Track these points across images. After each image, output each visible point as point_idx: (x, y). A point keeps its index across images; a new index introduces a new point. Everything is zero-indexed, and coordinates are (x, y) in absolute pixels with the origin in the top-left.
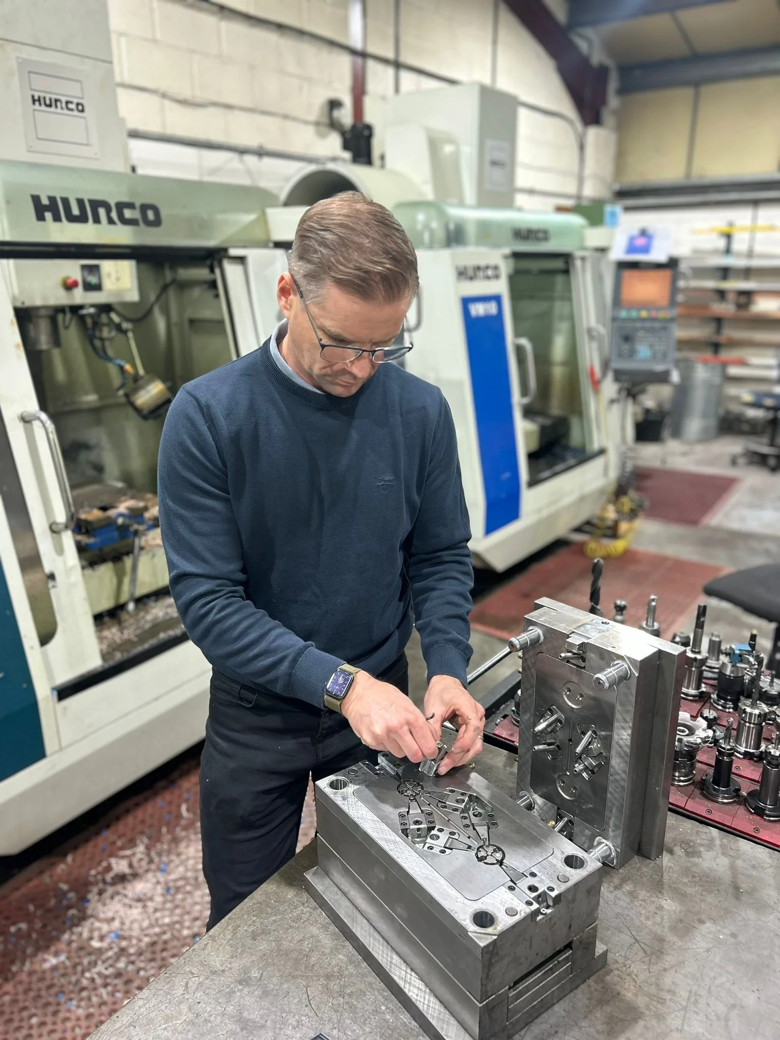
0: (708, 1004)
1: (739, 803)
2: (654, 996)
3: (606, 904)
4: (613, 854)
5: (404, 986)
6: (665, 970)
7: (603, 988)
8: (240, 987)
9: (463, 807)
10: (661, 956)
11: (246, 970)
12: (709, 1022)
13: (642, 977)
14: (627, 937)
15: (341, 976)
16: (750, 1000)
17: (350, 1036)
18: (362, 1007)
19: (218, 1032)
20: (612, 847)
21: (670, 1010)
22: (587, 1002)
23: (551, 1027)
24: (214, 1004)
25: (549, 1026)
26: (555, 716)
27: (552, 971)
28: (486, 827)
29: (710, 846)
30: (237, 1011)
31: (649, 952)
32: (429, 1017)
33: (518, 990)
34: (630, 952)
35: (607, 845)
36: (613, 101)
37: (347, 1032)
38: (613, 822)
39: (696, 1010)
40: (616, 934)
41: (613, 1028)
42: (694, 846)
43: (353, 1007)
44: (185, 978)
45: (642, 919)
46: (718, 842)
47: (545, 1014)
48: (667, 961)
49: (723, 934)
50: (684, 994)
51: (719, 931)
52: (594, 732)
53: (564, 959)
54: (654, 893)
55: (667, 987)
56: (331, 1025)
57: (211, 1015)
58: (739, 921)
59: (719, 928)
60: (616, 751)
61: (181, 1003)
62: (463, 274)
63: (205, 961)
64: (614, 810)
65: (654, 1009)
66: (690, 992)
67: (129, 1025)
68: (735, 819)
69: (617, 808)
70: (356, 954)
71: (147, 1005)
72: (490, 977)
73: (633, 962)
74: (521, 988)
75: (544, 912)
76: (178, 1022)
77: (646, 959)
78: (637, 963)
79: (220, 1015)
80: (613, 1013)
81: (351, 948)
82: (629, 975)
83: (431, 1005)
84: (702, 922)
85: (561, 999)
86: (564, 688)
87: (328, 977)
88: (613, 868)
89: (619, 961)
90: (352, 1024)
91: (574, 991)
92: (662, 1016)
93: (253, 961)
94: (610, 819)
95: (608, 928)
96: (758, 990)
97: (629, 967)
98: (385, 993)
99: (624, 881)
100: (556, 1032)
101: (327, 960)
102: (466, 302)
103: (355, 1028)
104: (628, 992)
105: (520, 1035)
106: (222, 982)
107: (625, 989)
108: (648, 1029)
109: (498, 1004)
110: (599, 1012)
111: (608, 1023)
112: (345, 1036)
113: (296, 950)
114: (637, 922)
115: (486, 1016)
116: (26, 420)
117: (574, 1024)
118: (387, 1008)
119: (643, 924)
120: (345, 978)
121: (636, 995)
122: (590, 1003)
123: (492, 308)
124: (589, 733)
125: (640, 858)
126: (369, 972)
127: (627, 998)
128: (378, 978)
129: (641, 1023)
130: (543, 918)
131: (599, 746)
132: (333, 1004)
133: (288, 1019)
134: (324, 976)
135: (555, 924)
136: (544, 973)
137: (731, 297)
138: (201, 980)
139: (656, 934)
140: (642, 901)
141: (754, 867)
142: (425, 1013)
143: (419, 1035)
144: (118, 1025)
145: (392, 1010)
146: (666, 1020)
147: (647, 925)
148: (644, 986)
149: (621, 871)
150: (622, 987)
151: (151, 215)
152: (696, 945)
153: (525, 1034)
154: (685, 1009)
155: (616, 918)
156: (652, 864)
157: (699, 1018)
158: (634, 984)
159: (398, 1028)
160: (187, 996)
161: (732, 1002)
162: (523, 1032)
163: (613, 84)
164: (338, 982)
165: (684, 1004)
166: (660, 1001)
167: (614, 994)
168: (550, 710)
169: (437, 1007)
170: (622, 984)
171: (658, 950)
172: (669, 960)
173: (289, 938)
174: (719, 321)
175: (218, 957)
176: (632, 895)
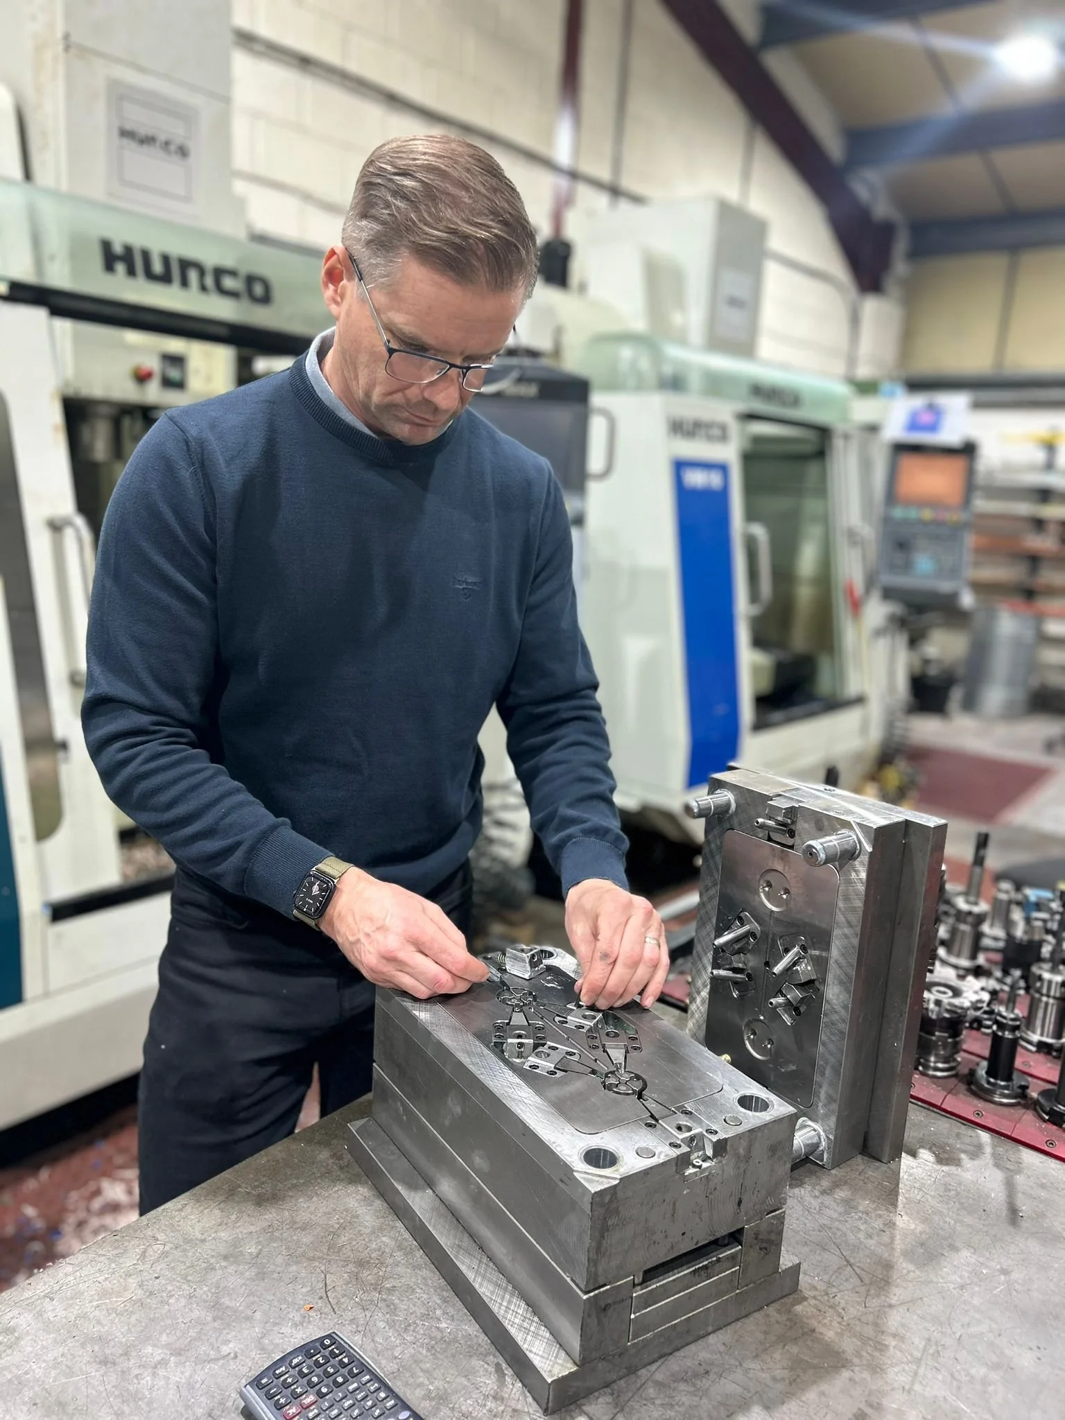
0: (956, 1359)
1: (1026, 1107)
2: (869, 1339)
3: (807, 1213)
4: (824, 1143)
5: (474, 1279)
6: (890, 1306)
7: (789, 1320)
8: (223, 1264)
9: (592, 1024)
10: (886, 1288)
11: (236, 1243)
12: (955, 1383)
13: (853, 1312)
14: (835, 1257)
15: (382, 1263)
16: (1025, 1360)
17: (380, 1344)
18: (406, 1307)
19: (178, 1318)
20: (822, 1133)
21: (894, 1361)
22: (761, 1337)
23: (700, 1364)
24: (178, 1282)
25: (697, 1363)
26: (747, 928)
27: (706, 1271)
28: (623, 1051)
29: (975, 1153)
30: (213, 1294)
31: (867, 1281)
32: (506, 1324)
33: (650, 1288)
34: (837, 1277)
35: (815, 1130)
36: (900, 267)
37: (376, 1339)
38: (826, 1092)
39: (936, 1365)
40: (818, 1252)
41: (798, 1376)
42: (951, 1152)
43: (392, 1307)
44: (144, 1245)
45: (861, 1236)
46: (988, 1150)
47: (693, 1347)
48: (895, 1295)
49: (987, 1267)
50: (919, 1342)
51: (982, 1264)
52: (804, 948)
53: (727, 1258)
54: (882, 1204)
55: (893, 1330)
56: (354, 1326)
57: (171, 1296)
58: (1014, 1254)
59: (981, 1260)
60: (835, 976)
61: (130, 1275)
62: (678, 428)
63: (179, 1226)
64: (828, 1072)
65: (868, 1357)
66: (929, 1339)
67: (45, 1296)
68: (1018, 1125)
69: (832, 1067)
70: (411, 1239)
71: (78, 1274)
72: (602, 1250)
73: (840, 1291)
74: (654, 1286)
75: (697, 1164)
76: (119, 1299)
77: (862, 1290)
78: (846, 1292)
79: (185, 1298)
80: (802, 1356)
81: (403, 1230)
82: (831, 1307)
83: (512, 1307)
84: (954, 1248)
85: (720, 1329)
86: (761, 882)
87: (362, 1264)
88: (822, 1167)
89: (819, 1287)
90: (387, 1328)
91: (742, 1320)
92: (881, 1370)
93: (251, 1233)
94: (821, 1087)
95: (806, 1242)
96: (1039, 1348)
97: (834, 1297)
98: (445, 1293)
99: (836, 1185)
100: (707, 1372)
101: (364, 1242)
102: (680, 466)
103: (390, 1334)
104: (829, 1330)
105: (648, 1370)
106: (198, 1254)
107: (825, 1325)
108: (855, 1382)
109: (615, 1303)
110: (780, 1351)
111: (792, 1369)
112: (372, 1344)
113: (319, 1225)
114: (851, 1237)
115: (594, 1316)
116: (56, 527)
117: (737, 1364)
118: (445, 1313)
119: (861, 1242)
120: (387, 1267)
121: (841, 1335)
122: (765, 1339)
123: (715, 480)
124: (796, 949)
125: (865, 1158)
126: (426, 1264)
127: (826, 1338)
128: (438, 1273)
129: (846, 1374)
130: (695, 1173)
131: (809, 968)
132: (361, 1300)
133: (288, 1313)
134: (354, 1262)
135: (715, 1189)
136: (694, 1271)
137: (1053, 529)
138: (167, 1248)
139: (881, 1257)
140: (863, 1213)
141: (1043, 1186)
142: (500, 1318)
143: (490, 1354)
144: (27, 1294)
145: (453, 1316)
146: (886, 1373)
147: (868, 1246)
148: (855, 1325)
149: (833, 1172)
150: (820, 1322)
151: (258, 290)
152: (943, 1278)
153: (657, 1369)
154: (918, 1361)
155: (819, 1231)
156: (884, 1167)
157: (940, 1377)
158: (840, 1320)
159: (457, 1341)
160: (140, 1267)
161: (994, 1358)
162: (654, 1367)
163: (901, 245)
164: (375, 1270)
165: (919, 1355)
166: (879, 1347)
167: (806, 1330)
168: (740, 919)
169: (520, 1312)
170: (821, 1318)
171: (882, 1279)
172: (898, 1294)
173: (312, 1209)
174: (1034, 560)
175: (199, 1221)
176: (849, 1205)
